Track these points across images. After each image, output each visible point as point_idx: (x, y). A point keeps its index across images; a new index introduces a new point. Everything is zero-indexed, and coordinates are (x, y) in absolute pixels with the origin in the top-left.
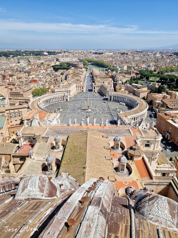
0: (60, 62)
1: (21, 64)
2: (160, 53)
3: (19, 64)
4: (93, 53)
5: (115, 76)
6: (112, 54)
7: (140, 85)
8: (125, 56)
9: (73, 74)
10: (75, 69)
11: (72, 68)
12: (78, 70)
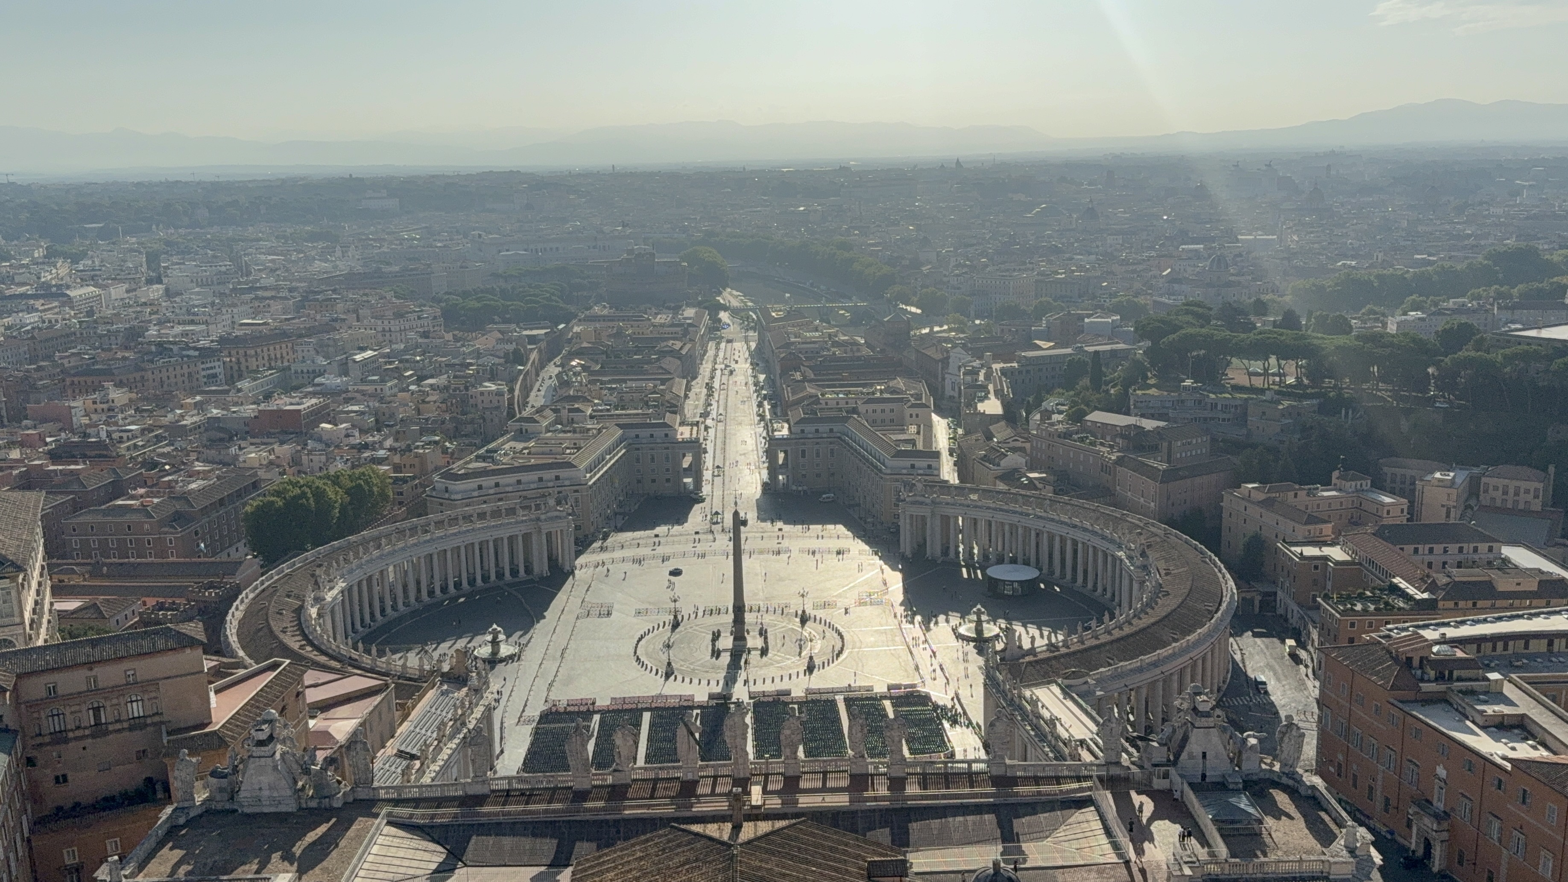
3: (156, 291)
5: (945, 361)
7: (1149, 424)
9: (608, 357)
10: (622, 314)
11: (596, 310)
12: (649, 320)
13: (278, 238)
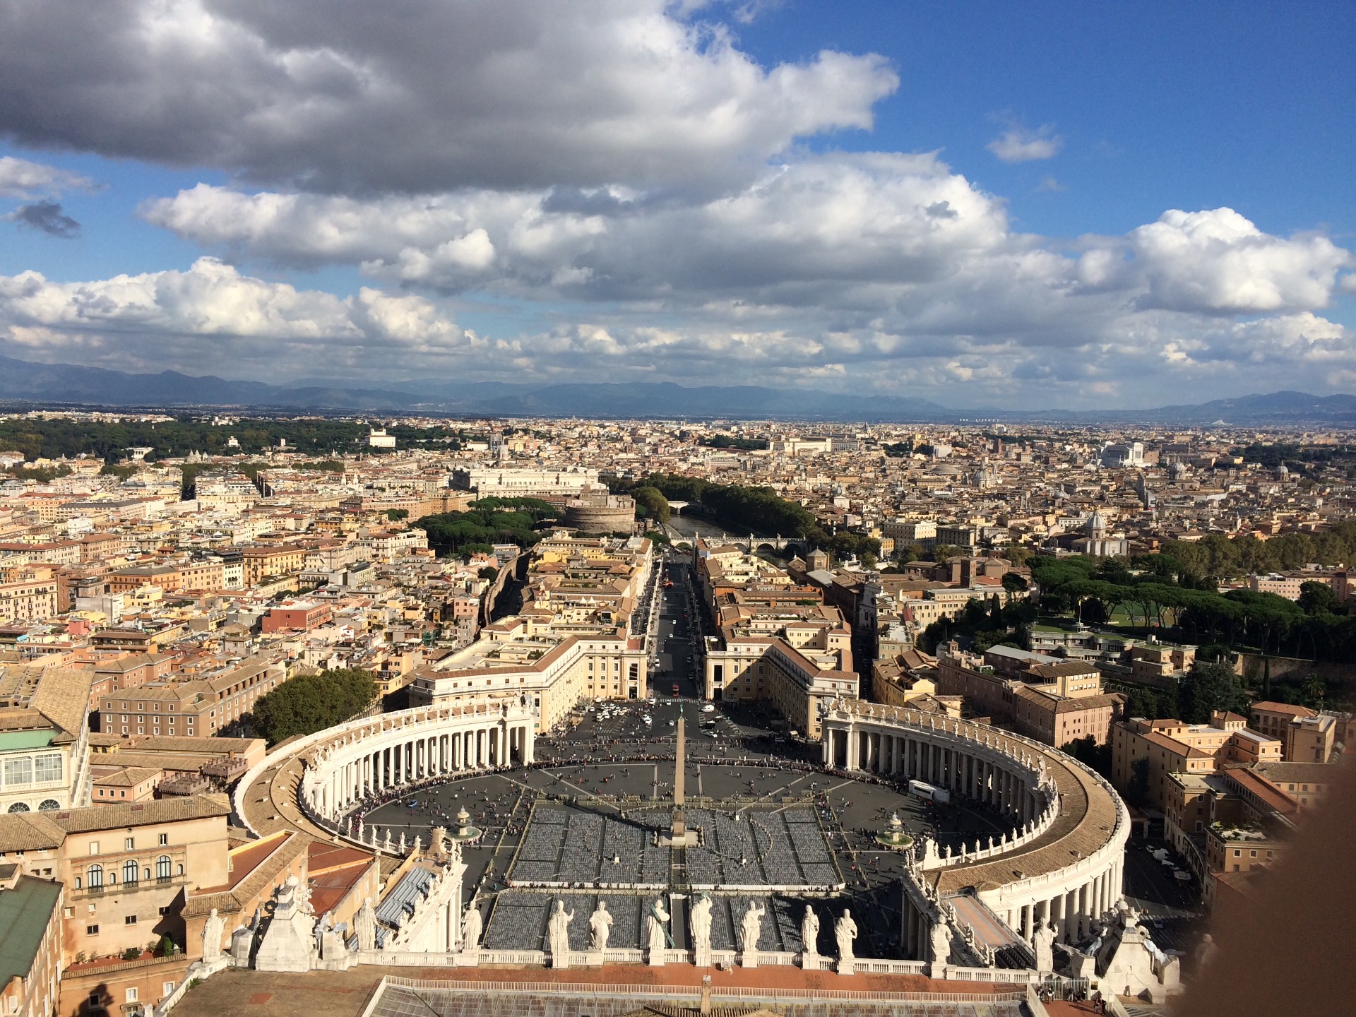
0: (472, 497)
1: (205, 502)
2: (1151, 446)
3: (190, 505)
4: (702, 441)
5: (860, 596)
6: (825, 446)
7: (1043, 659)
8: (914, 465)
9: (567, 577)
10: (579, 540)
11: (558, 536)
12: (603, 546)
13: (294, 467)
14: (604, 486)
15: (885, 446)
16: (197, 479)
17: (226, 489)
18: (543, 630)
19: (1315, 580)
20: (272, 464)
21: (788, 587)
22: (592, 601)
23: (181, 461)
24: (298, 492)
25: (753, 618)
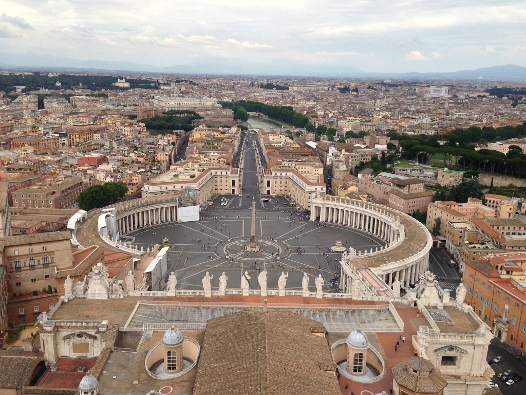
1: (48, 110)
4: (261, 87)
5: (327, 151)
7: (402, 178)
8: (351, 96)
9: (205, 144)
10: (210, 128)
11: (201, 127)
12: (220, 131)
13: (86, 95)
14: (220, 105)
15: (339, 89)
16: (45, 100)
17: (57, 105)
18: (196, 166)
19: (515, 144)
20: (77, 94)
21: (297, 148)
22: (216, 154)
23: (37, 92)
24: (89, 106)
25: (283, 161)
